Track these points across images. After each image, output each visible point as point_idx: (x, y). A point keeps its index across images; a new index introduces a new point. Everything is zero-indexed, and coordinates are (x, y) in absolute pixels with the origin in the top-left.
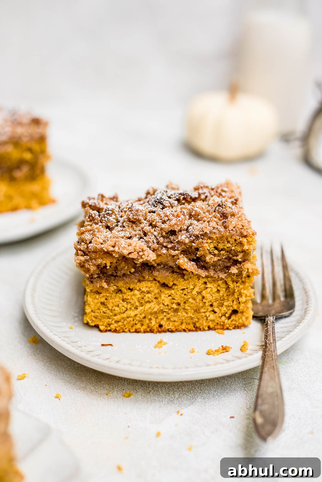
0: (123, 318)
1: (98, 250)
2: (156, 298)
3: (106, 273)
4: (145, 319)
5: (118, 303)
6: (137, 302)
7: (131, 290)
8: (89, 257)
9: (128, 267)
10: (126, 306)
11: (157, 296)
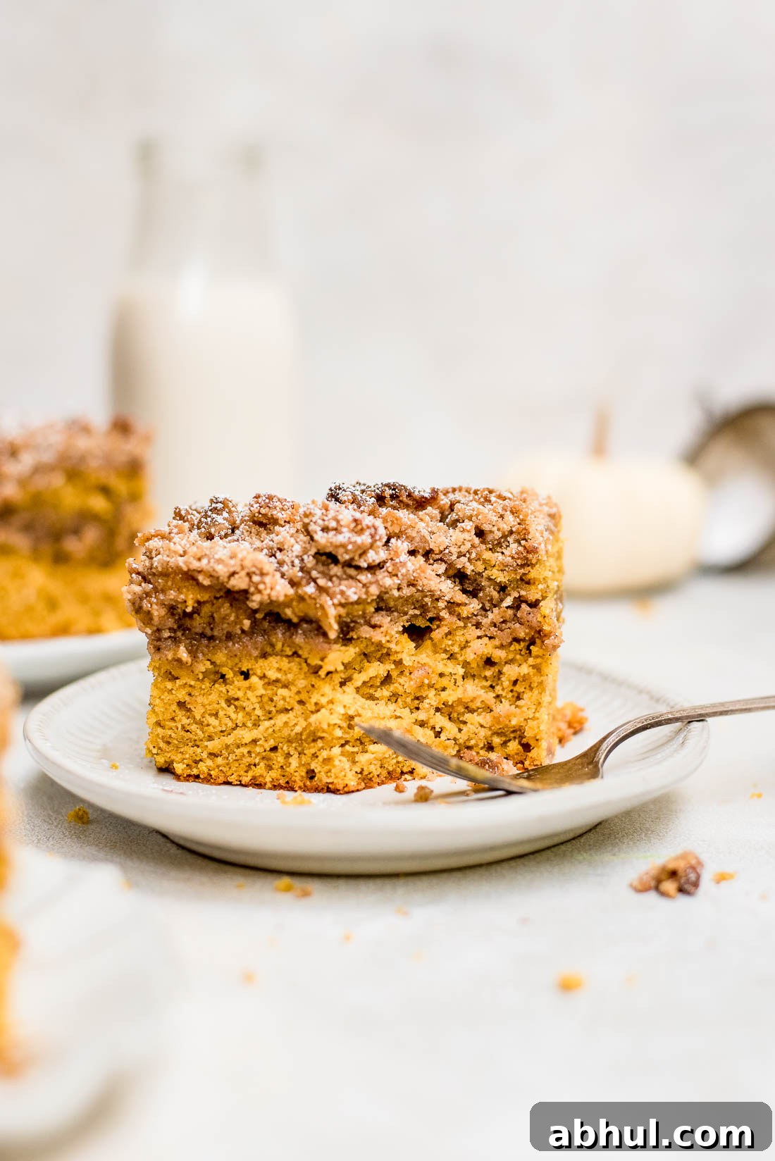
0: (227, 747)
1: (170, 570)
2: (301, 702)
3: (189, 629)
4: (277, 754)
5: (216, 706)
6: (257, 706)
7: (246, 675)
8: (152, 586)
9: (237, 617)
10: (233, 716)
11: (303, 696)
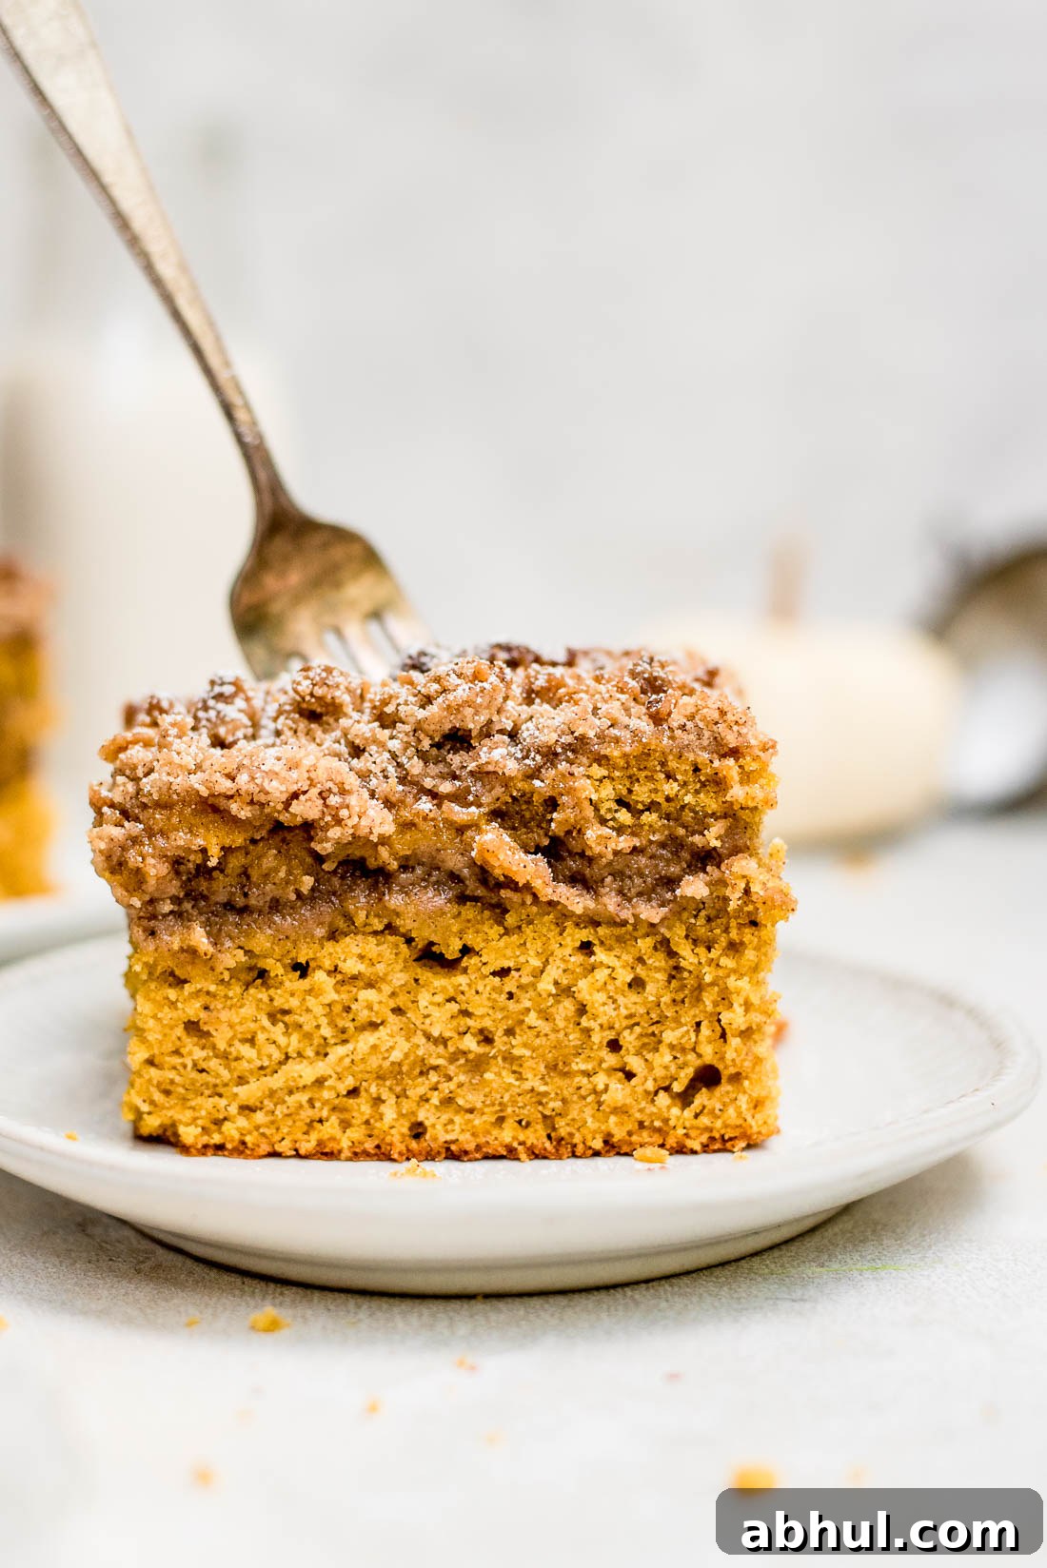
0: (272, 1093)
1: (176, 796)
2: (398, 1011)
3: (205, 898)
4: (358, 1101)
5: (253, 1026)
6: (324, 1021)
7: (302, 970)
8: (142, 826)
9: (289, 872)
10: (282, 1040)
11: (402, 1001)
